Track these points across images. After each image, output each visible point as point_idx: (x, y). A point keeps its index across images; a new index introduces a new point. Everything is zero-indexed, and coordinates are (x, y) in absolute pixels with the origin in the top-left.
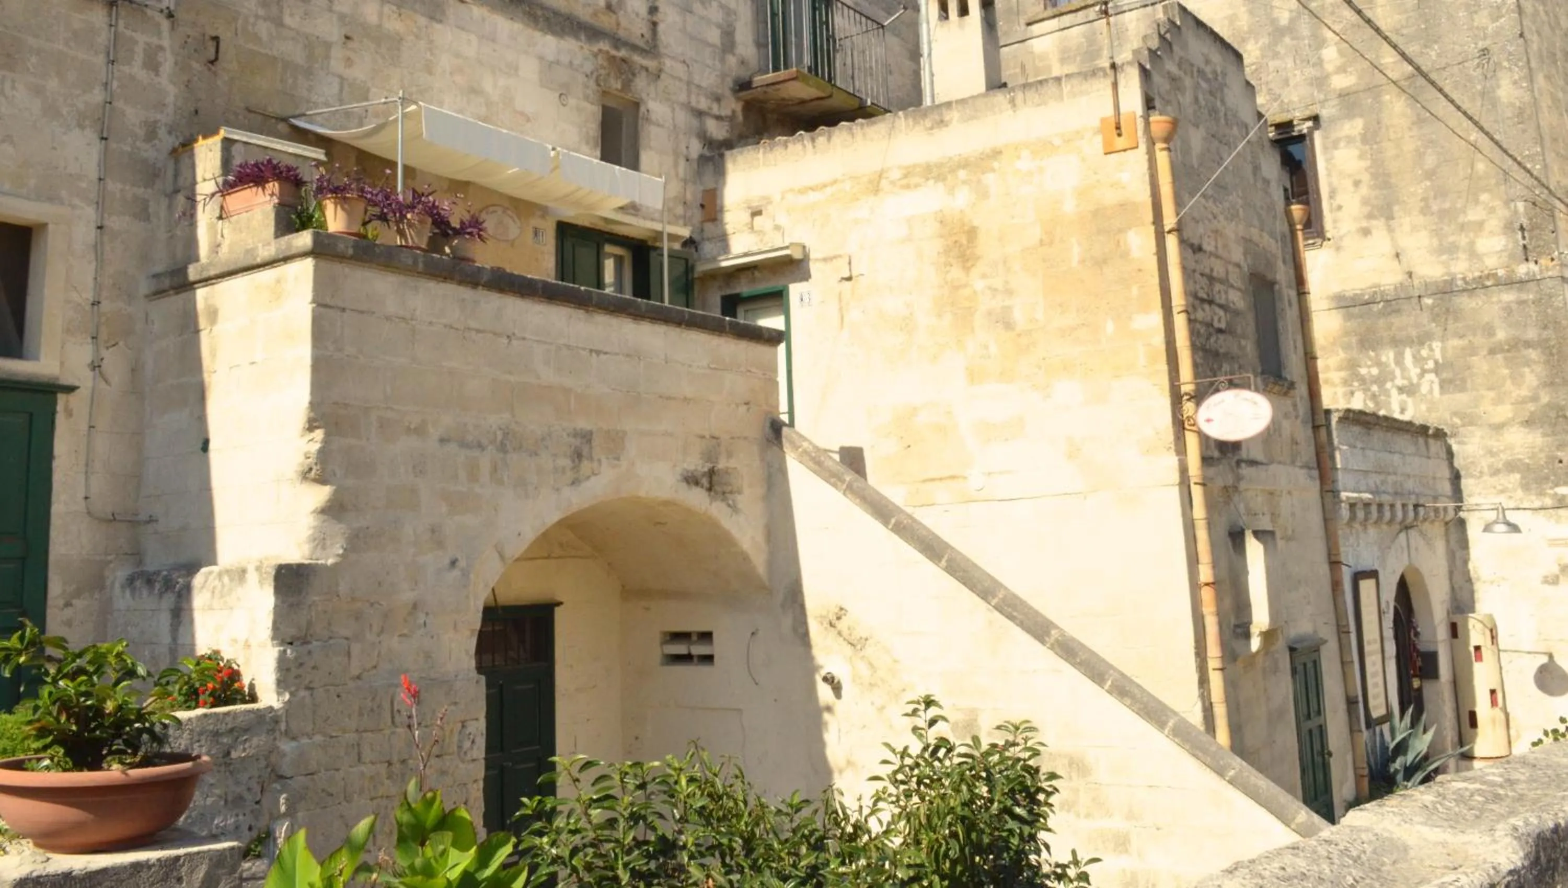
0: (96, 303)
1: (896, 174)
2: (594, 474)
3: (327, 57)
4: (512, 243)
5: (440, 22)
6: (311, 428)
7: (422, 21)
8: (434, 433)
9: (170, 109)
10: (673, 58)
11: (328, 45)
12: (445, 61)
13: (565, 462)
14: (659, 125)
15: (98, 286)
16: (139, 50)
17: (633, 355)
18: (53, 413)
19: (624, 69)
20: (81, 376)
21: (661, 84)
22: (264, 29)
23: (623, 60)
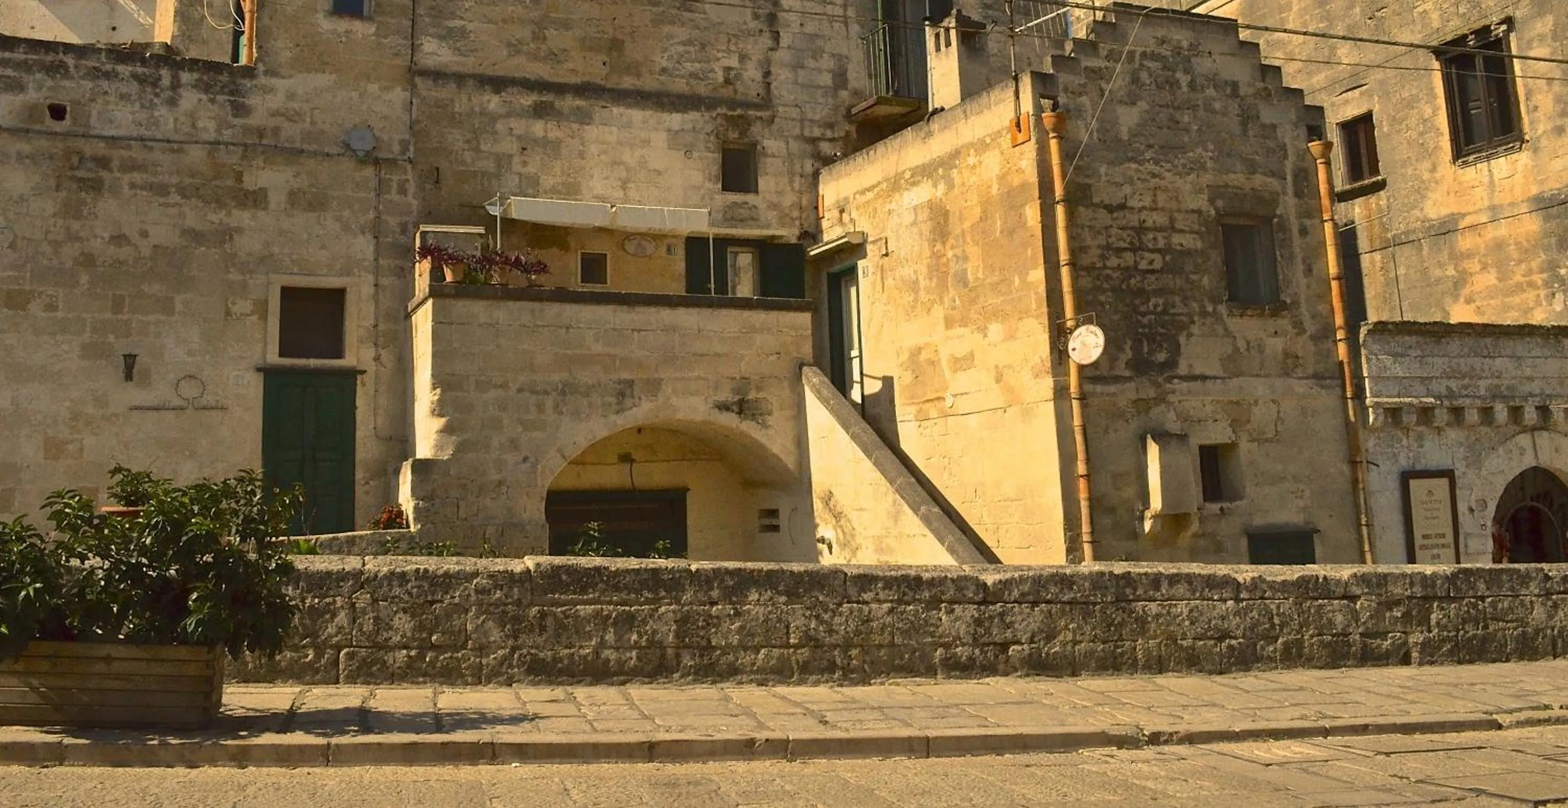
0: (376, 326)
1: (908, 175)
2: (635, 405)
3: (510, 163)
4: (650, 257)
5: (588, 124)
6: (434, 389)
7: (575, 126)
8: (514, 387)
9: (415, 213)
10: (785, 105)
11: (510, 156)
12: (593, 149)
13: (612, 400)
14: (774, 156)
15: (376, 319)
16: (395, 185)
17: (670, 329)
18: (356, 385)
19: (742, 124)
20: (370, 366)
21: (775, 127)
22: (468, 156)
23: (740, 116)
